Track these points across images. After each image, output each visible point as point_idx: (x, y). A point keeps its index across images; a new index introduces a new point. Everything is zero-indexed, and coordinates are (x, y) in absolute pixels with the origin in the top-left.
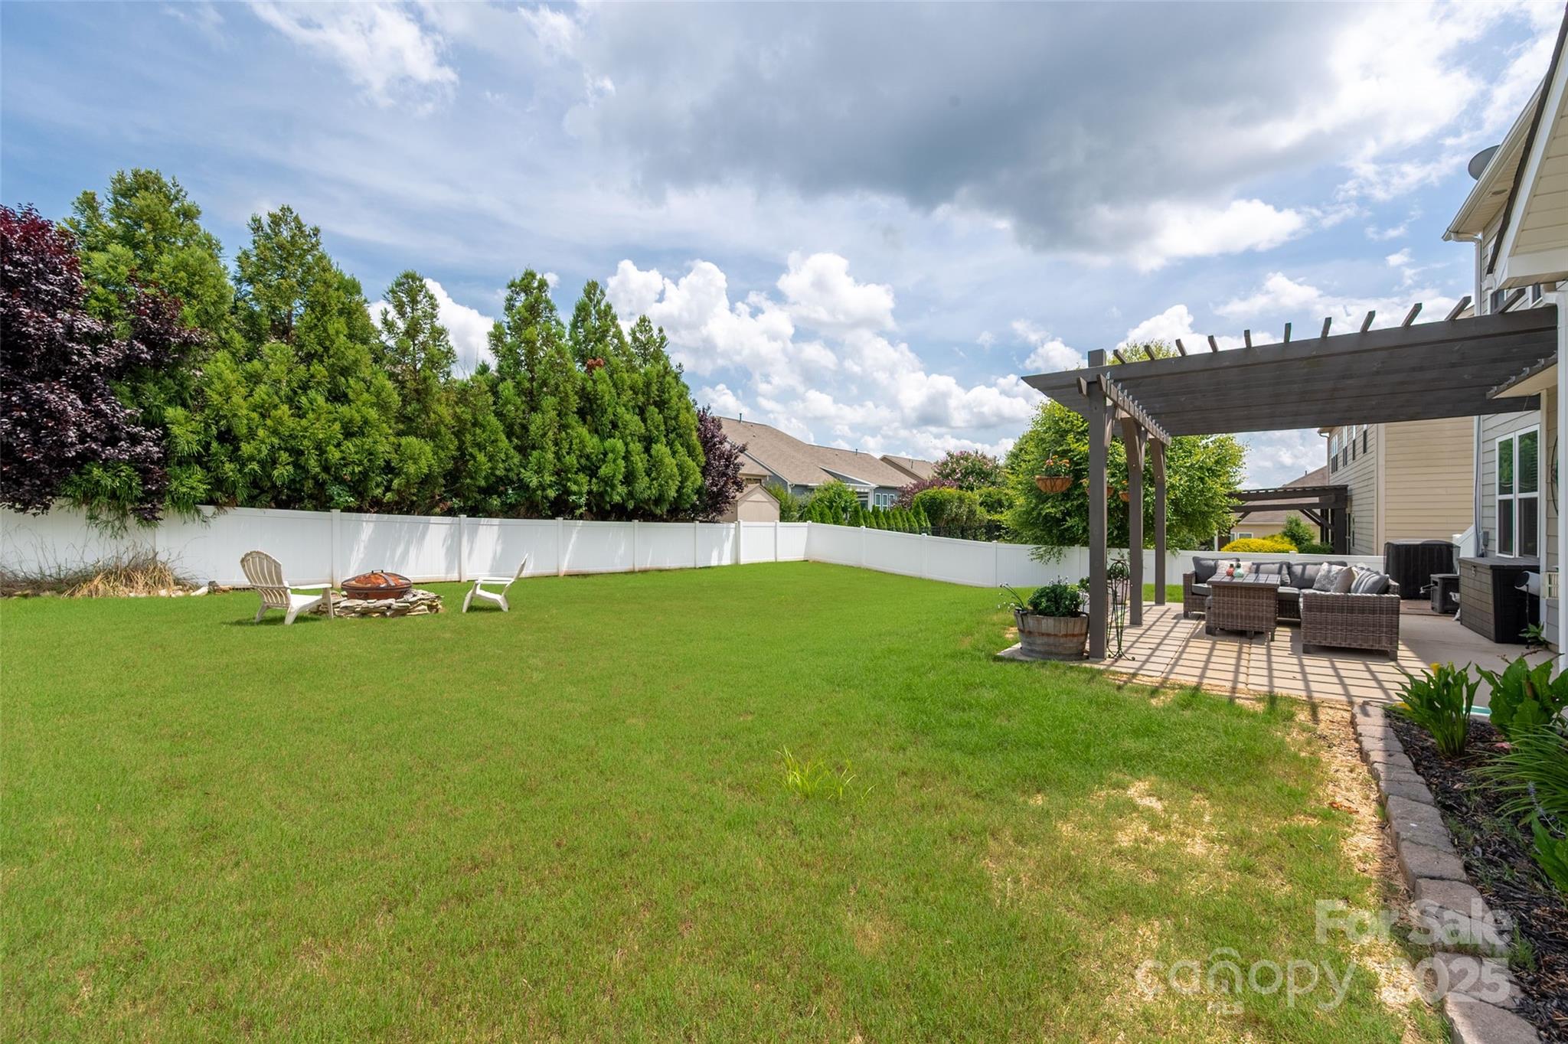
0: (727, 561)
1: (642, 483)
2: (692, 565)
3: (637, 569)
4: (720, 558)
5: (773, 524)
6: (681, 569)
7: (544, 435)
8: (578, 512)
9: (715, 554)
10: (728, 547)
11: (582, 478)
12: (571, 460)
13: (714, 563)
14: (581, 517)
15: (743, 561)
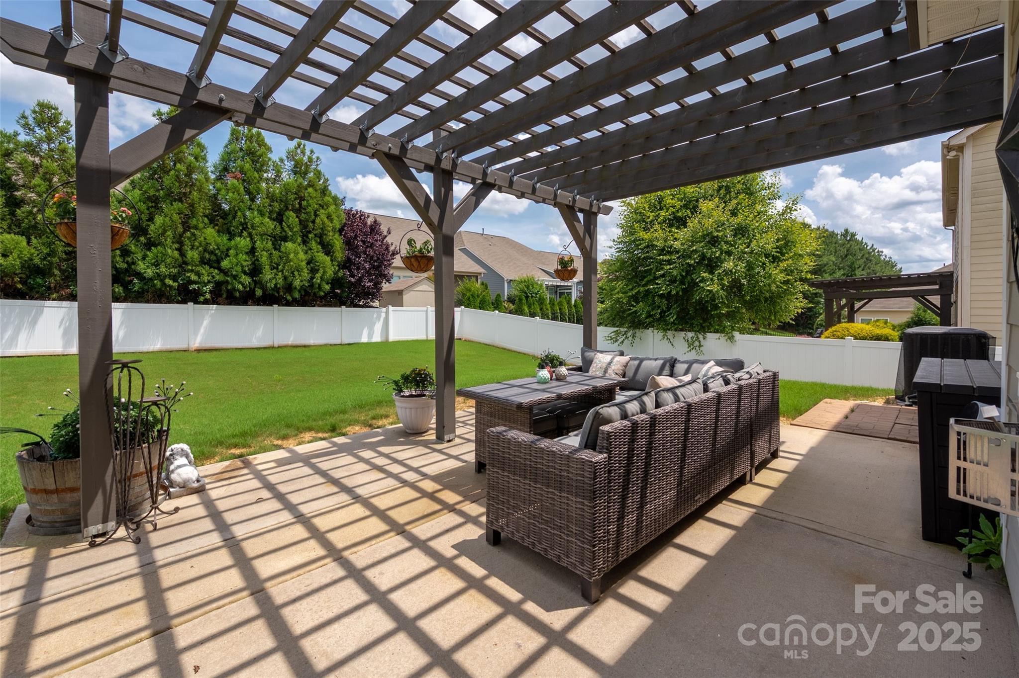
0: (377, 338)
1: (267, 275)
2: (338, 342)
3: (276, 345)
4: (370, 335)
5: (425, 309)
6: (326, 345)
7: (163, 234)
8: (202, 299)
9: (365, 332)
10: (378, 327)
11: (204, 270)
12: (193, 255)
13: (364, 339)
14: (206, 302)
15: (392, 338)
